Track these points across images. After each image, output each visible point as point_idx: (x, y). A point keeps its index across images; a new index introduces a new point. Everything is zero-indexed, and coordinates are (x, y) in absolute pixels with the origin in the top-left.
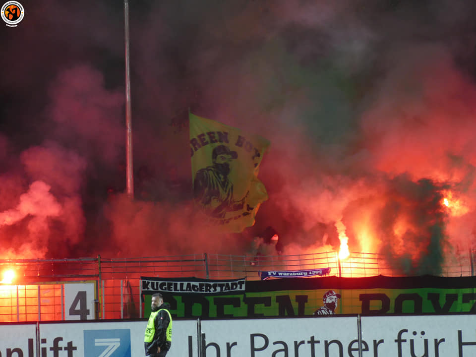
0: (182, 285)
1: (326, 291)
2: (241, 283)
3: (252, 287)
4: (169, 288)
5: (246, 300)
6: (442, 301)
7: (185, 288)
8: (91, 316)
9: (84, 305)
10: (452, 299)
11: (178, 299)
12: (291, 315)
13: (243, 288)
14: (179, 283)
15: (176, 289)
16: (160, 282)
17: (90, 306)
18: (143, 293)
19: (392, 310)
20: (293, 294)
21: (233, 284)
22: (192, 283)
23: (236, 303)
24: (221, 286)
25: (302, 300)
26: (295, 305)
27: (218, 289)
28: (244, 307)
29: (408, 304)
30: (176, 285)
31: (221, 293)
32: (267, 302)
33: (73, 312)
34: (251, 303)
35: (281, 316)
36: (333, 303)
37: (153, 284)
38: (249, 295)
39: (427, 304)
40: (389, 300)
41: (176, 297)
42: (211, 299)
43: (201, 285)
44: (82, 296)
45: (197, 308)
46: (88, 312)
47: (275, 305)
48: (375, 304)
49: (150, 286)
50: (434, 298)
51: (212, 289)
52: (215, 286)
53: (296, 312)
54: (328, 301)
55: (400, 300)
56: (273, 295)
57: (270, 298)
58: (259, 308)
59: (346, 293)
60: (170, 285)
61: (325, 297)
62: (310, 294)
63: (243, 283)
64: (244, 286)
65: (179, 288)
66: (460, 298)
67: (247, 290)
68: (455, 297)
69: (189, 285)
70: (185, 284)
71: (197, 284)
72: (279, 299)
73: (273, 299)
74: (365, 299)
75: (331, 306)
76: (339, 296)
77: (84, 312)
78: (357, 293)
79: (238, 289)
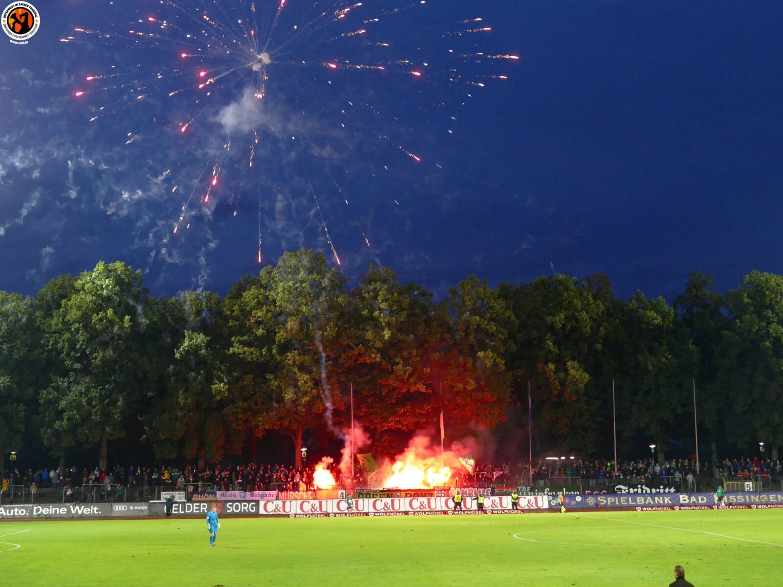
3: (380, 491)
6: (423, 494)
8: (344, 498)
10: (425, 494)
11: (364, 494)
17: (344, 495)
18: (357, 493)
20: (390, 493)
23: (377, 495)
25: (392, 494)
26: (390, 495)
28: (379, 496)
29: (416, 495)
32: (384, 494)
33: (340, 497)
38: (380, 493)
39: (420, 495)
44: (342, 493)
45: (368, 496)
47: (386, 495)
48: (408, 495)
55: (414, 494)
56: (385, 493)
58: (382, 496)
59: (402, 492)
62: (394, 493)
68: (426, 493)
74: (406, 494)
75: (398, 496)
77: (343, 497)
78: (404, 493)
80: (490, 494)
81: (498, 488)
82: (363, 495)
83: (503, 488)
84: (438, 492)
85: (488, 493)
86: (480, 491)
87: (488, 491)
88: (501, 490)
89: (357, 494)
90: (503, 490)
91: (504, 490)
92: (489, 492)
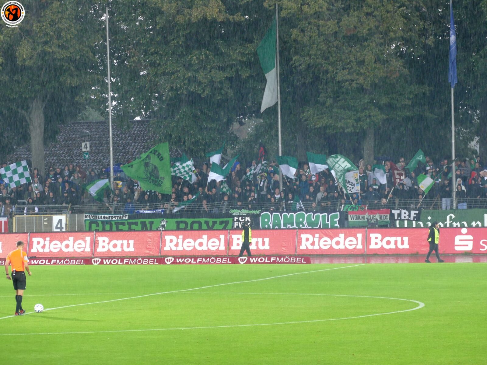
0: (101, 216)
1: (162, 219)
2: (126, 216)
4: (96, 218)
5: (128, 223)
6: (211, 224)
7: (102, 218)
9: (61, 225)
10: (214, 223)
11: (100, 223)
12: (147, 230)
13: (127, 218)
14: (100, 216)
15: (99, 218)
16: (92, 215)
17: (64, 225)
19: (189, 228)
20: (147, 221)
21: (122, 216)
22: (106, 216)
23: (123, 224)
24: (118, 217)
25: (151, 223)
26: (148, 226)
27: (116, 218)
28: (127, 226)
29: (196, 226)
30: (99, 216)
31: (117, 220)
32: (136, 224)
33: (57, 228)
34: (130, 224)
35: (142, 230)
36: (164, 225)
37: (89, 216)
39: (204, 226)
40: (188, 223)
41: (98, 222)
42: (113, 223)
43: (109, 217)
44: (60, 221)
45: (107, 227)
46: (63, 228)
47: (140, 227)
48: (182, 226)
49: (88, 217)
50: (207, 223)
51: (114, 218)
52: (115, 217)
53: (149, 228)
54: (162, 224)
55: (193, 223)
56: (139, 221)
57: (138, 222)
58: (133, 227)
60: (96, 216)
61: (161, 222)
63: (127, 216)
64: (127, 217)
65: (100, 217)
66: (218, 222)
67: (129, 218)
68: (216, 222)
69: (104, 217)
70: (103, 216)
71: (108, 216)
72: (141, 223)
73: (139, 223)
74: (178, 223)
75: (163, 226)
76: (167, 222)
79: (125, 218)
80: (337, 225)
81: (353, 213)
82: (98, 225)
83: (364, 213)
84: (238, 221)
85: (333, 222)
86: (318, 217)
87: (333, 218)
88: (359, 218)
89: (88, 222)
90: (363, 218)
91: (366, 216)
92: (336, 220)
